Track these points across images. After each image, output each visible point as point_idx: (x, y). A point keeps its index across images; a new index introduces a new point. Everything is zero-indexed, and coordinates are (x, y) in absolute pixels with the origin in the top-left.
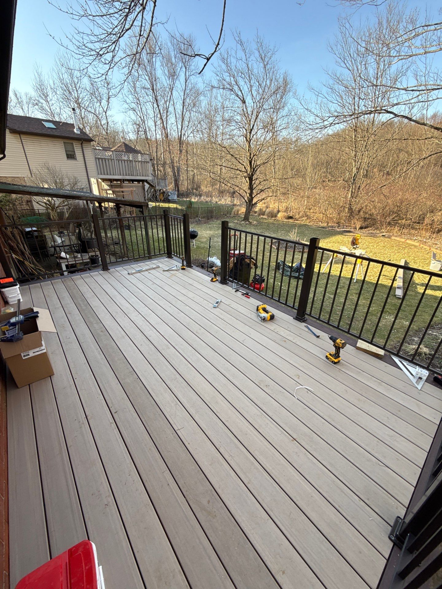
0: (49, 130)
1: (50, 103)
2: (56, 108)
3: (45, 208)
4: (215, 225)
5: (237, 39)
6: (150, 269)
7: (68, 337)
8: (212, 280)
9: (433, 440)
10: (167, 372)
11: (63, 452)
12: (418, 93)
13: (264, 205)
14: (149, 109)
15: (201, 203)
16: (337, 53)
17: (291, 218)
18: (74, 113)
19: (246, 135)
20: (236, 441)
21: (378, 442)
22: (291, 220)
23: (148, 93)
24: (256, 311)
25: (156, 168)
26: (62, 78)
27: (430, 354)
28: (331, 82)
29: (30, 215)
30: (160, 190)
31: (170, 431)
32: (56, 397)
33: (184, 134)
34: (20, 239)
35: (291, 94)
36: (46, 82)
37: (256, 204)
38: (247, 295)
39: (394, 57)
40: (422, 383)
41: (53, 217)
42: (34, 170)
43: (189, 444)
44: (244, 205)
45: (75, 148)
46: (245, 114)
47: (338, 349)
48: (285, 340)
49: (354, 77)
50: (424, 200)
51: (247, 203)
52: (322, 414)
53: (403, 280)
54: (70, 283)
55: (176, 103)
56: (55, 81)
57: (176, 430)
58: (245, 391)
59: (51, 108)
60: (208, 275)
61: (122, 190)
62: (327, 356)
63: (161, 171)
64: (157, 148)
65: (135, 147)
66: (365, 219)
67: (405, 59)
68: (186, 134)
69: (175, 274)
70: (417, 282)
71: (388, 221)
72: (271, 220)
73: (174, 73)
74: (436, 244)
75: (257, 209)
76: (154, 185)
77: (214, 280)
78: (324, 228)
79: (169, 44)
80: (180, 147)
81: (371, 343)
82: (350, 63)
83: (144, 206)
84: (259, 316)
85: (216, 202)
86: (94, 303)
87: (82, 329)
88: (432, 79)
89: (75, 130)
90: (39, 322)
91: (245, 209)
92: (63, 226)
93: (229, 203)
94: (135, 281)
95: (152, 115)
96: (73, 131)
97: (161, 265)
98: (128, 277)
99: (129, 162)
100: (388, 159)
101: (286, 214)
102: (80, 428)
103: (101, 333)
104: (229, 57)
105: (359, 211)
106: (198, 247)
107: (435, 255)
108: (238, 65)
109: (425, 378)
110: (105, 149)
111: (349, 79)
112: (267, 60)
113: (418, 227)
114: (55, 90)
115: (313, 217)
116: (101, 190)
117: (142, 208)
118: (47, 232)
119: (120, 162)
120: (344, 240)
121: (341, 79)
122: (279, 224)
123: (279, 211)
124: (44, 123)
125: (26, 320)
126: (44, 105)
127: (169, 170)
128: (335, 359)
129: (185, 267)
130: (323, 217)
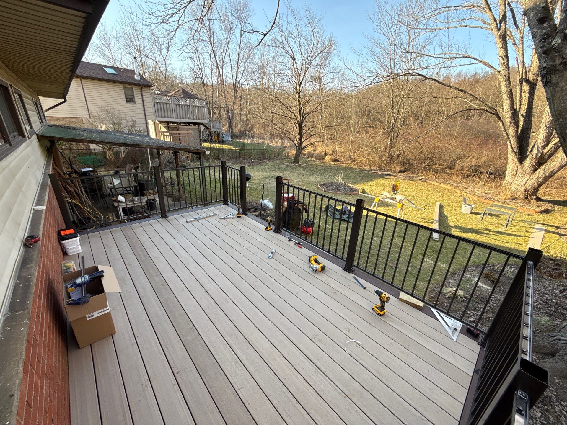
0: (110, 76)
1: (113, 50)
2: (117, 55)
3: (101, 148)
4: (267, 167)
5: (288, 6)
6: (207, 217)
7: (128, 292)
8: (266, 229)
9: (468, 392)
10: (226, 327)
11: (127, 418)
12: (444, 60)
13: (312, 149)
14: (207, 59)
15: (254, 144)
16: (374, 21)
17: (337, 161)
18: (135, 61)
19: (296, 87)
20: (294, 399)
21: (420, 395)
22: (337, 163)
23: (206, 45)
24: (308, 262)
25: (211, 111)
26: (125, 29)
27: (465, 297)
28: (370, 45)
29: (87, 155)
30: (215, 132)
31: (231, 391)
32: (119, 358)
33: (239, 82)
34: (78, 183)
35: (335, 52)
36: (110, 31)
37: (305, 147)
38: (300, 244)
39: (422, 29)
40: (457, 333)
41: (109, 156)
42: (93, 112)
43: (249, 404)
44: (294, 148)
45: (134, 92)
46: (295, 70)
47: (383, 302)
48: (336, 292)
49: (390, 42)
50: (454, 148)
51: (297, 146)
52: (370, 369)
53: (439, 223)
54: (129, 232)
55: (232, 54)
56: (118, 31)
57: (236, 390)
58: (300, 347)
59: (113, 55)
60: (263, 224)
61: (178, 132)
62: (373, 309)
63: (216, 114)
64: (213, 94)
65: (192, 91)
66: (404, 164)
67: (432, 31)
68: (241, 82)
69: (232, 222)
70: (451, 224)
71: (423, 166)
72: (319, 163)
73: (231, 29)
74: (466, 188)
75: (306, 152)
76: (209, 128)
77: (269, 229)
78: (367, 171)
79: (227, 5)
80: (235, 93)
81: (412, 295)
82: (386, 30)
83: (202, 153)
84: (311, 267)
85: (268, 144)
86: (154, 253)
87: (143, 282)
88: (454, 49)
89: (136, 77)
90: (104, 281)
91: (295, 152)
92: (119, 166)
93: (280, 145)
94: (193, 229)
95: (209, 64)
96: (134, 77)
97: (217, 212)
98: (186, 225)
99: (186, 106)
100: (422, 109)
101: (332, 157)
102: (144, 391)
103: (161, 287)
104: (281, 21)
105: (398, 156)
106: (251, 189)
107: (465, 200)
108: (289, 27)
109: (459, 329)
110: (163, 94)
111: (385, 43)
112: (314, 25)
113: (450, 172)
114: (118, 39)
115: (357, 161)
116: (157, 133)
117: (200, 155)
118: (103, 171)
119: (178, 106)
120: (386, 183)
121: (378, 43)
122: (327, 166)
123: (326, 155)
124: (105, 69)
125: (92, 280)
126: (106, 52)
127: (224, 114)
128: (381, 311)
129: (240, 215)
130: (366, 160)
